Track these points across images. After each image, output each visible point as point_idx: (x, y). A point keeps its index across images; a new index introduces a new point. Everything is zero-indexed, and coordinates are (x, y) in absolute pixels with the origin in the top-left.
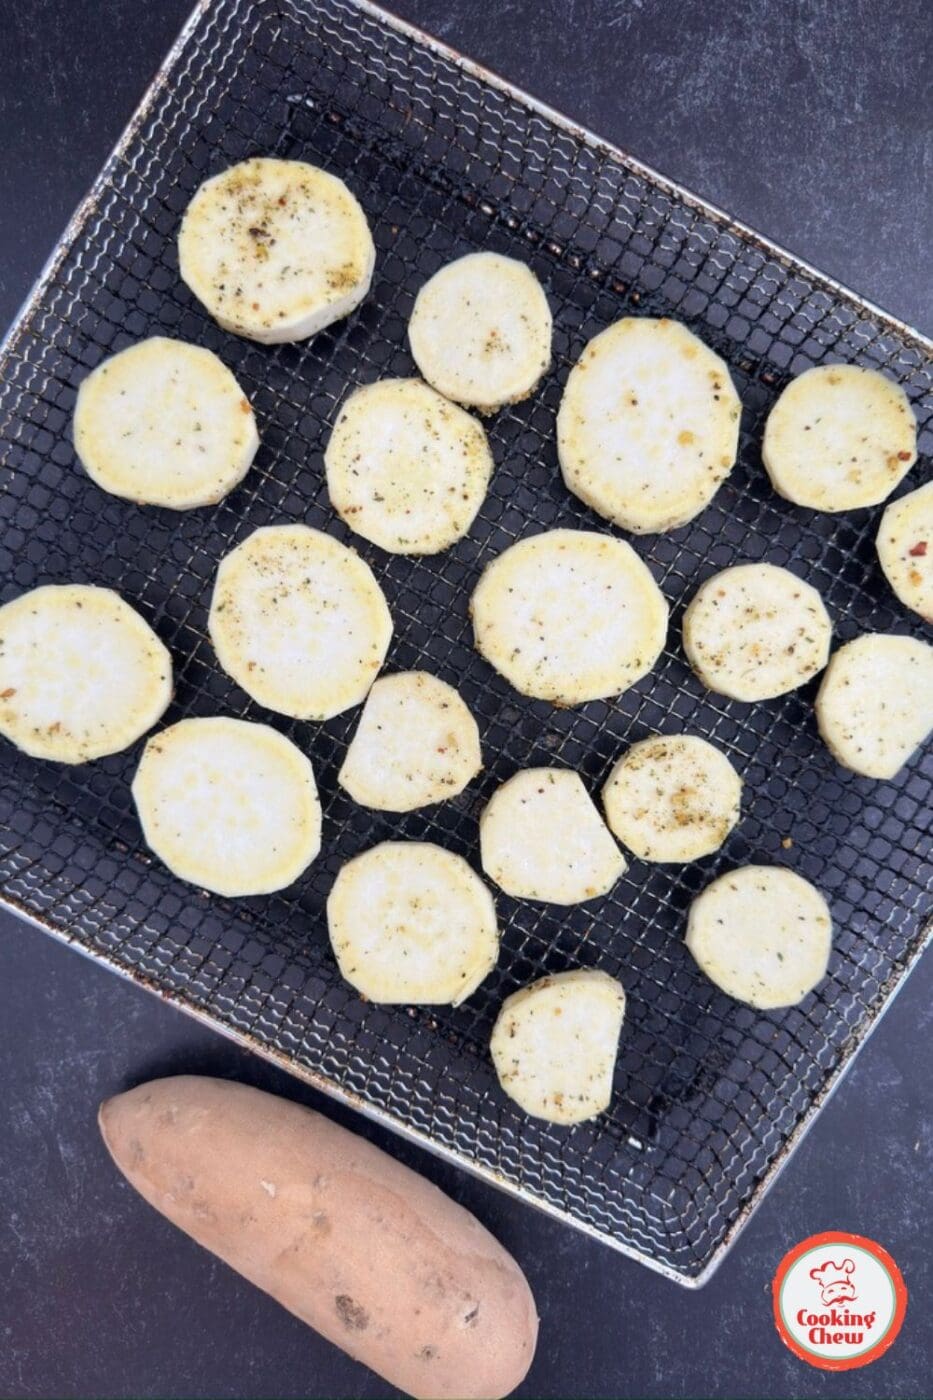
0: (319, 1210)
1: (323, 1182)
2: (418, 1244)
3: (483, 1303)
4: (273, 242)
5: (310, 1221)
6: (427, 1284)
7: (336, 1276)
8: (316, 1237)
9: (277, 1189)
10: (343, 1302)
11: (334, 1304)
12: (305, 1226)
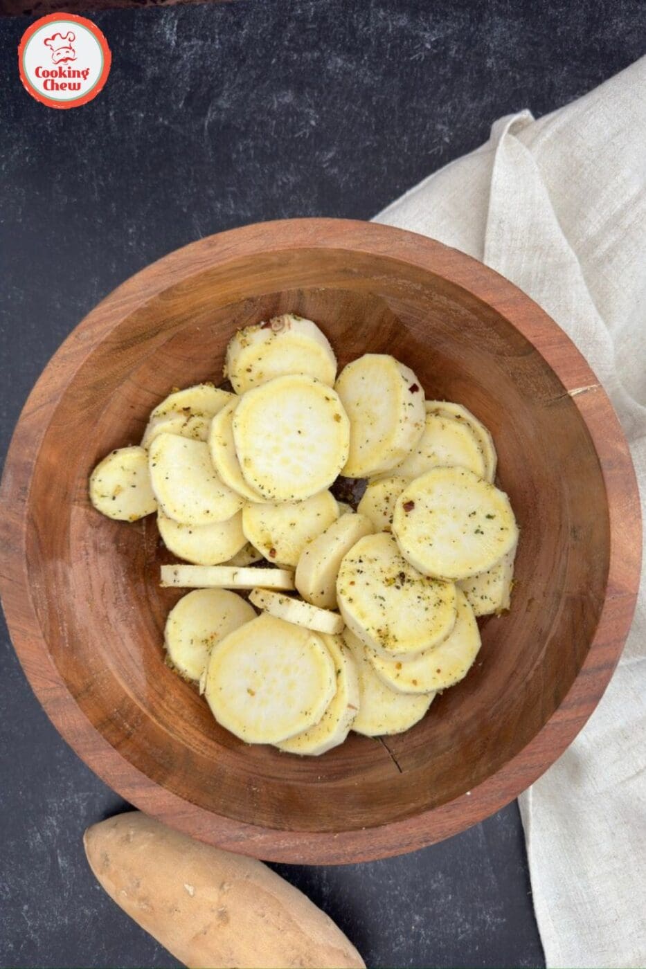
1: (226, 887)
4: (398, 588)
9: (194, 890)
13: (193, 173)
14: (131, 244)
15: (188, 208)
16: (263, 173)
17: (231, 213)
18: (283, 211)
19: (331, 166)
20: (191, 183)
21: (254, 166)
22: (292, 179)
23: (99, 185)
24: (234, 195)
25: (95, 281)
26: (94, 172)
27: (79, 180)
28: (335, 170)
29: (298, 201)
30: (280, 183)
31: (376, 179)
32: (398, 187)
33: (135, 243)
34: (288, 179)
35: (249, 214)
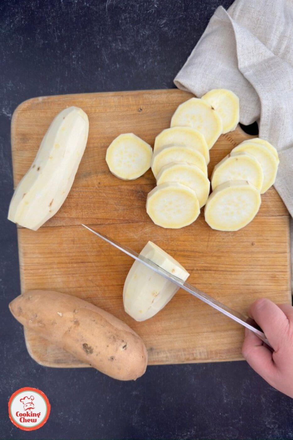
0: (76, 319)
1: (76, 311)
2: (106, 327)
3: (128, 343)
5: (73, 322)
6: (110, 338)
7: (82, 338)
8: (75, 327)
9: (62, 314)
10: (85, 346)
11: (82, 347)
12: (71, 324)
13: (101, 29)
14: (74, 63)
15: (100, 46)
16: (134, 30)
17: (120, 48)
18: (143, 48)
19: (164, 27)
20: (101, 34)
21: (130, 27)
22: (147, 33)
23: (58, 35)
24: (120, 39)
25: (58, 80)
26: (55, 28)
27: (48, 32)
28: (167, 29)
29: (150, 43)
30: (142, 34)
31: (185, 33)
32: (195, 36)
33: (76, 62)
34: (145, 32)
35: (128, 49)
